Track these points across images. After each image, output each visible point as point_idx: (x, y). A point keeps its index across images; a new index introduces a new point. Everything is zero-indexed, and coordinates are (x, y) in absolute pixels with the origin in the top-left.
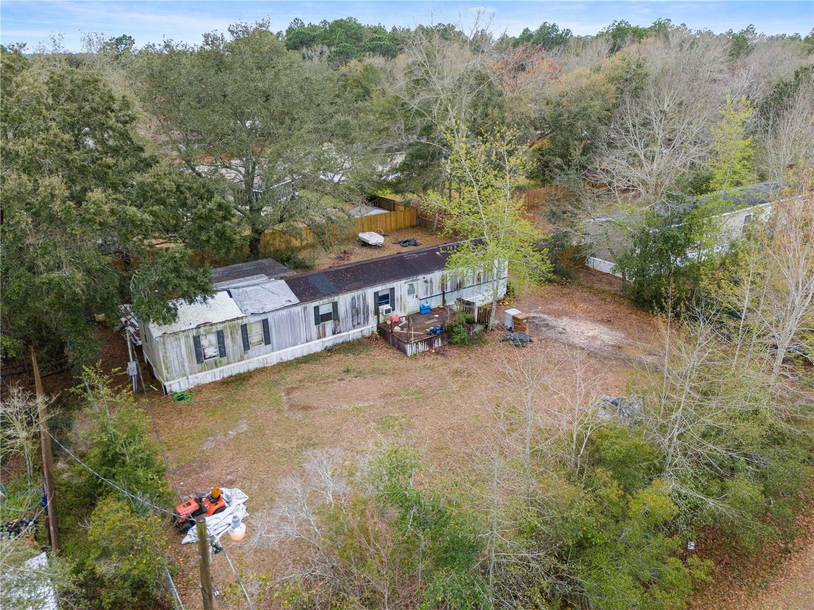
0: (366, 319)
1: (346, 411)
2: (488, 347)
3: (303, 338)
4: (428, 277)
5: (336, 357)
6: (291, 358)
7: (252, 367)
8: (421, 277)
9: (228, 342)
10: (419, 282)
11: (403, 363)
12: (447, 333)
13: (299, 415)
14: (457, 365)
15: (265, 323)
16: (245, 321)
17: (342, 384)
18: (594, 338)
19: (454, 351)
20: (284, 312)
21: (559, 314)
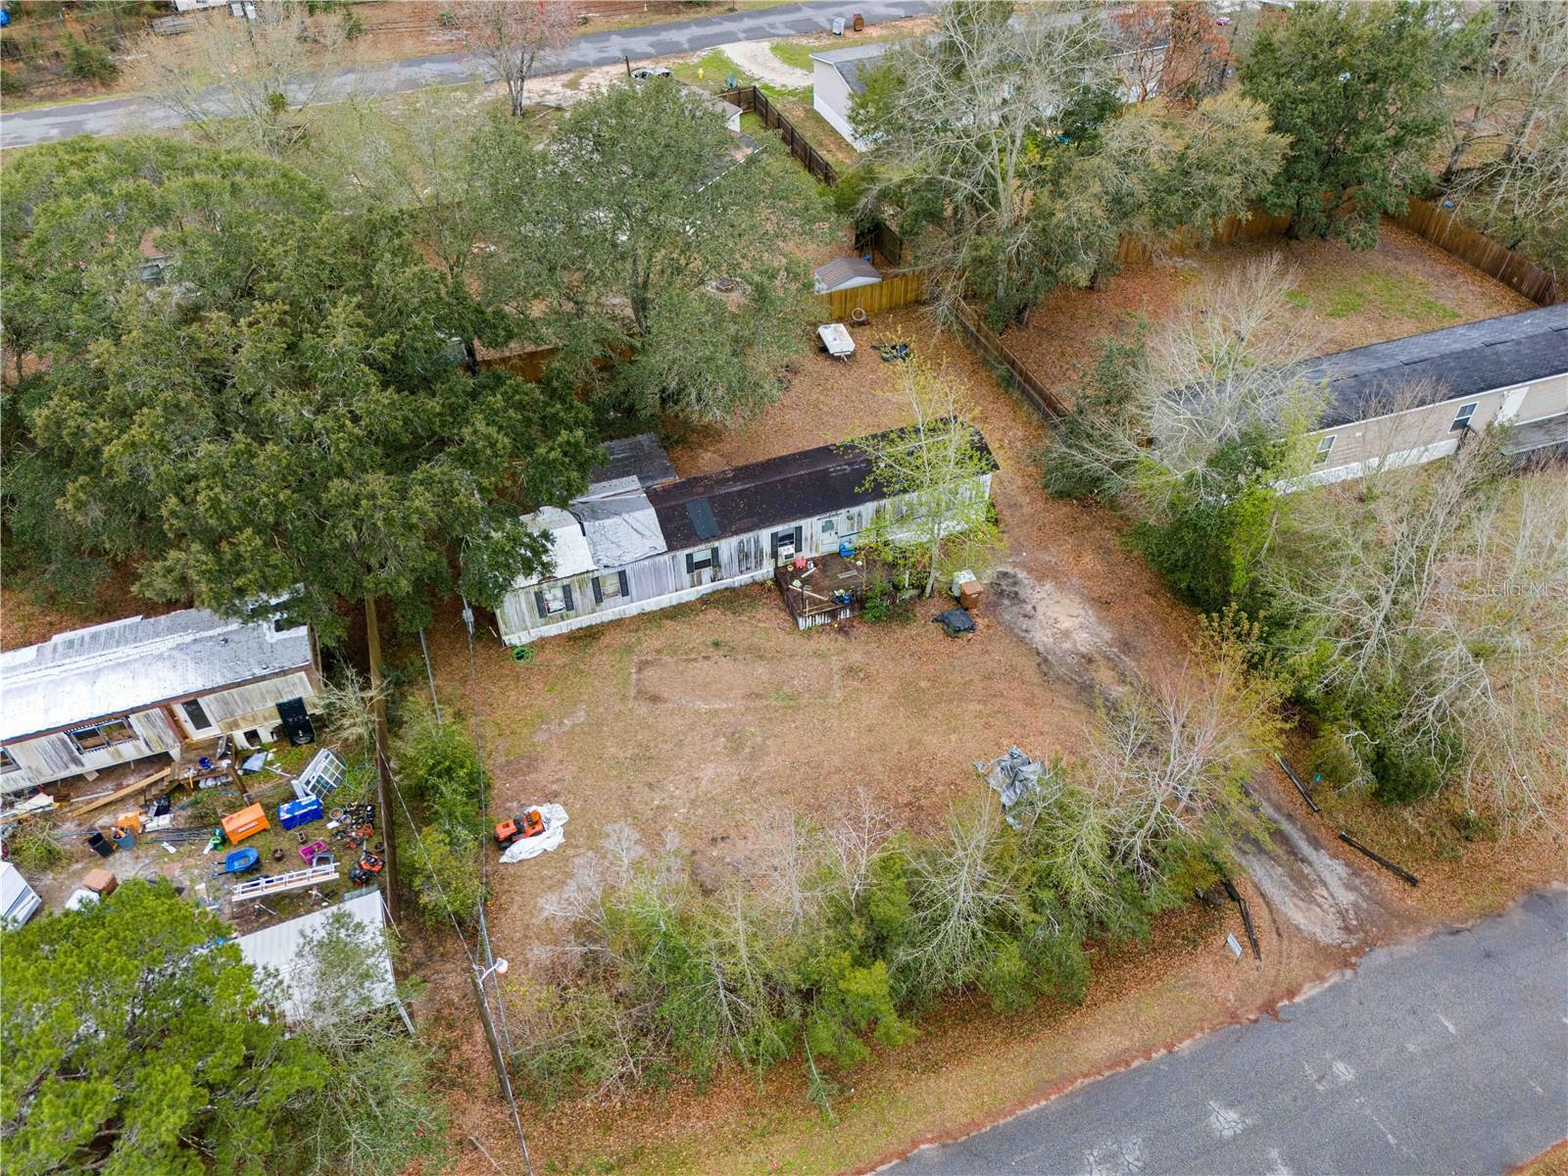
0: (759, 564)
1: (697, 712)
2: (913, 629)
3: (672, 586)
4: (854, 510)
5: (712, 615)
6: (654, 608)
7: (606, 619)
8: (843, 511)
9: (576, 596)
10: (840, 518)
11: (790, 642)
12: (858, 602)
13: (643, 709)
14: (856, 657)
15: (622, 575)
16: (596, 574)
17: (706, 665)
18: (1066, 634)
19: (862, 631)
20: (646, 562)
21: (1042, 574)
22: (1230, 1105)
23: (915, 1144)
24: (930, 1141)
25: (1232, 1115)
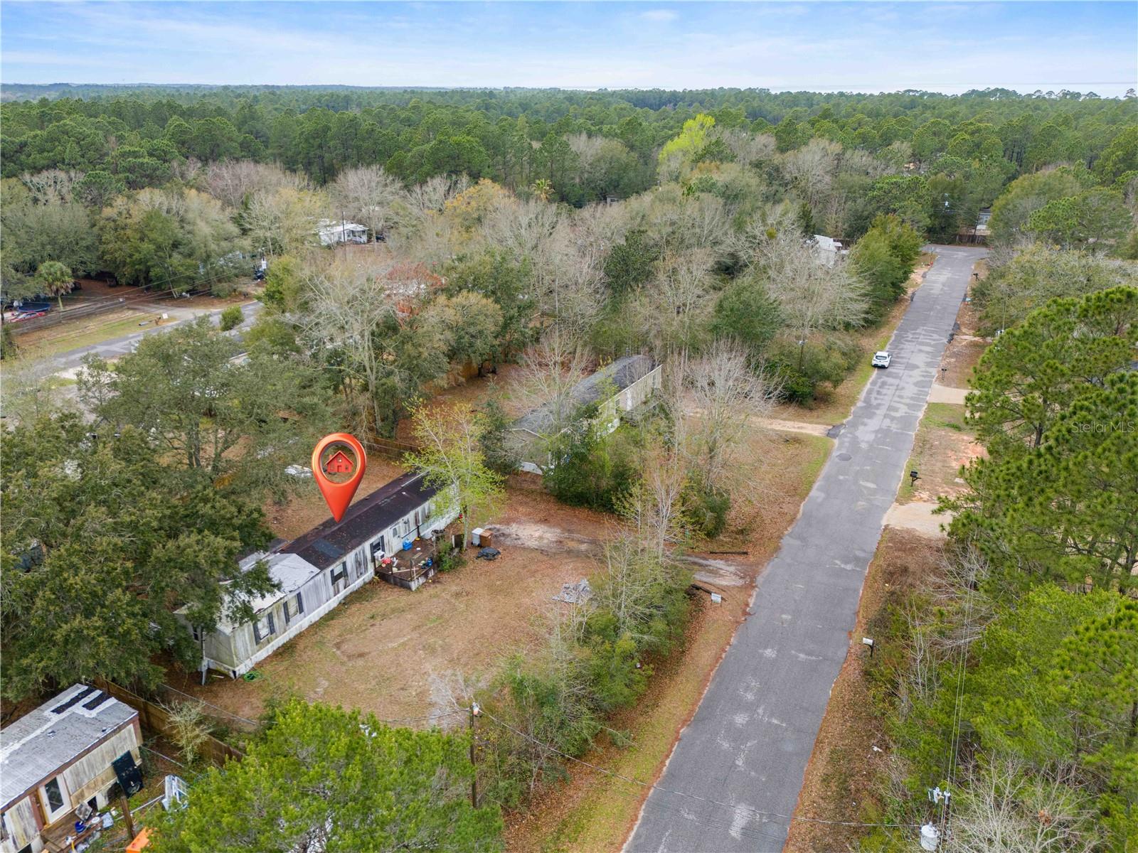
0: (366, 569)
1: (393, 649)
2: (470, 566)
3: (324, 600)
4: (405, 518)
5: (354, 608)
6: (317, 619)
7: (292, 636)
8: (400, 520)
9: (275, 620)
10: (400, 525)
11: (412, 598)
12: (437, 563)
13: (359, 662)
14: (454, 588)
15: (299, 595)
16: (286, 599)
17: (375, 628)
18: (541, 538)
19: (445, 577)
20: (311, 583)
21: (508, 521)
22: (766, 648)
23: (678, 732)
24: (682, 727)
25: (769, 650)
